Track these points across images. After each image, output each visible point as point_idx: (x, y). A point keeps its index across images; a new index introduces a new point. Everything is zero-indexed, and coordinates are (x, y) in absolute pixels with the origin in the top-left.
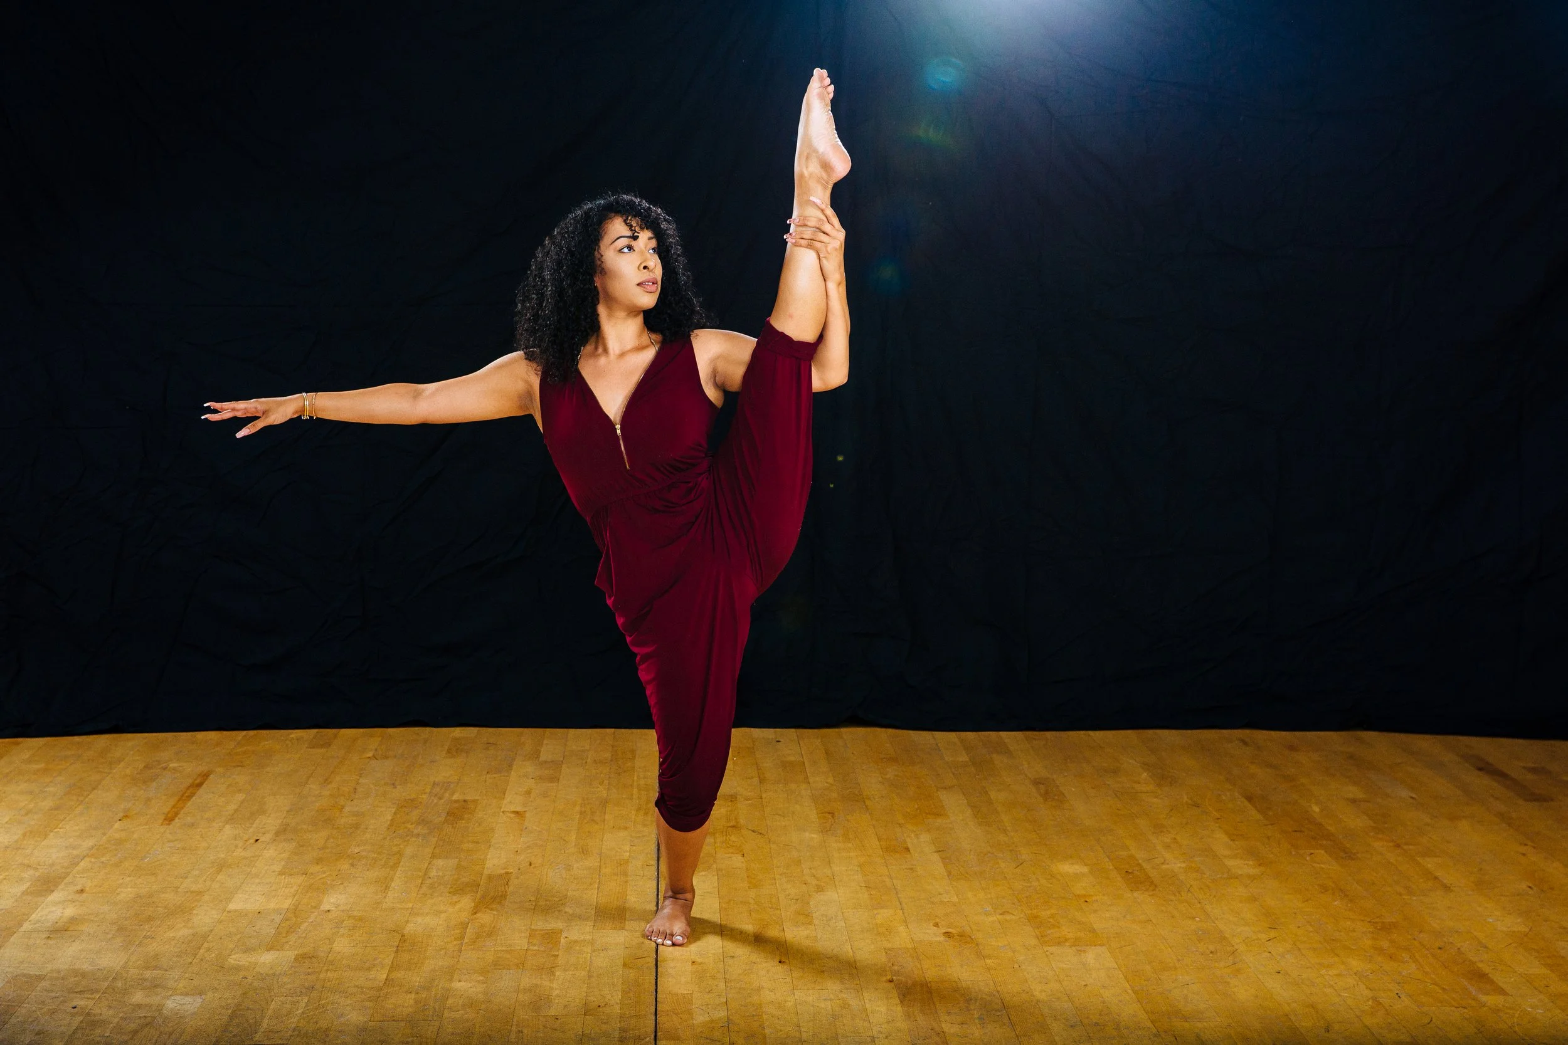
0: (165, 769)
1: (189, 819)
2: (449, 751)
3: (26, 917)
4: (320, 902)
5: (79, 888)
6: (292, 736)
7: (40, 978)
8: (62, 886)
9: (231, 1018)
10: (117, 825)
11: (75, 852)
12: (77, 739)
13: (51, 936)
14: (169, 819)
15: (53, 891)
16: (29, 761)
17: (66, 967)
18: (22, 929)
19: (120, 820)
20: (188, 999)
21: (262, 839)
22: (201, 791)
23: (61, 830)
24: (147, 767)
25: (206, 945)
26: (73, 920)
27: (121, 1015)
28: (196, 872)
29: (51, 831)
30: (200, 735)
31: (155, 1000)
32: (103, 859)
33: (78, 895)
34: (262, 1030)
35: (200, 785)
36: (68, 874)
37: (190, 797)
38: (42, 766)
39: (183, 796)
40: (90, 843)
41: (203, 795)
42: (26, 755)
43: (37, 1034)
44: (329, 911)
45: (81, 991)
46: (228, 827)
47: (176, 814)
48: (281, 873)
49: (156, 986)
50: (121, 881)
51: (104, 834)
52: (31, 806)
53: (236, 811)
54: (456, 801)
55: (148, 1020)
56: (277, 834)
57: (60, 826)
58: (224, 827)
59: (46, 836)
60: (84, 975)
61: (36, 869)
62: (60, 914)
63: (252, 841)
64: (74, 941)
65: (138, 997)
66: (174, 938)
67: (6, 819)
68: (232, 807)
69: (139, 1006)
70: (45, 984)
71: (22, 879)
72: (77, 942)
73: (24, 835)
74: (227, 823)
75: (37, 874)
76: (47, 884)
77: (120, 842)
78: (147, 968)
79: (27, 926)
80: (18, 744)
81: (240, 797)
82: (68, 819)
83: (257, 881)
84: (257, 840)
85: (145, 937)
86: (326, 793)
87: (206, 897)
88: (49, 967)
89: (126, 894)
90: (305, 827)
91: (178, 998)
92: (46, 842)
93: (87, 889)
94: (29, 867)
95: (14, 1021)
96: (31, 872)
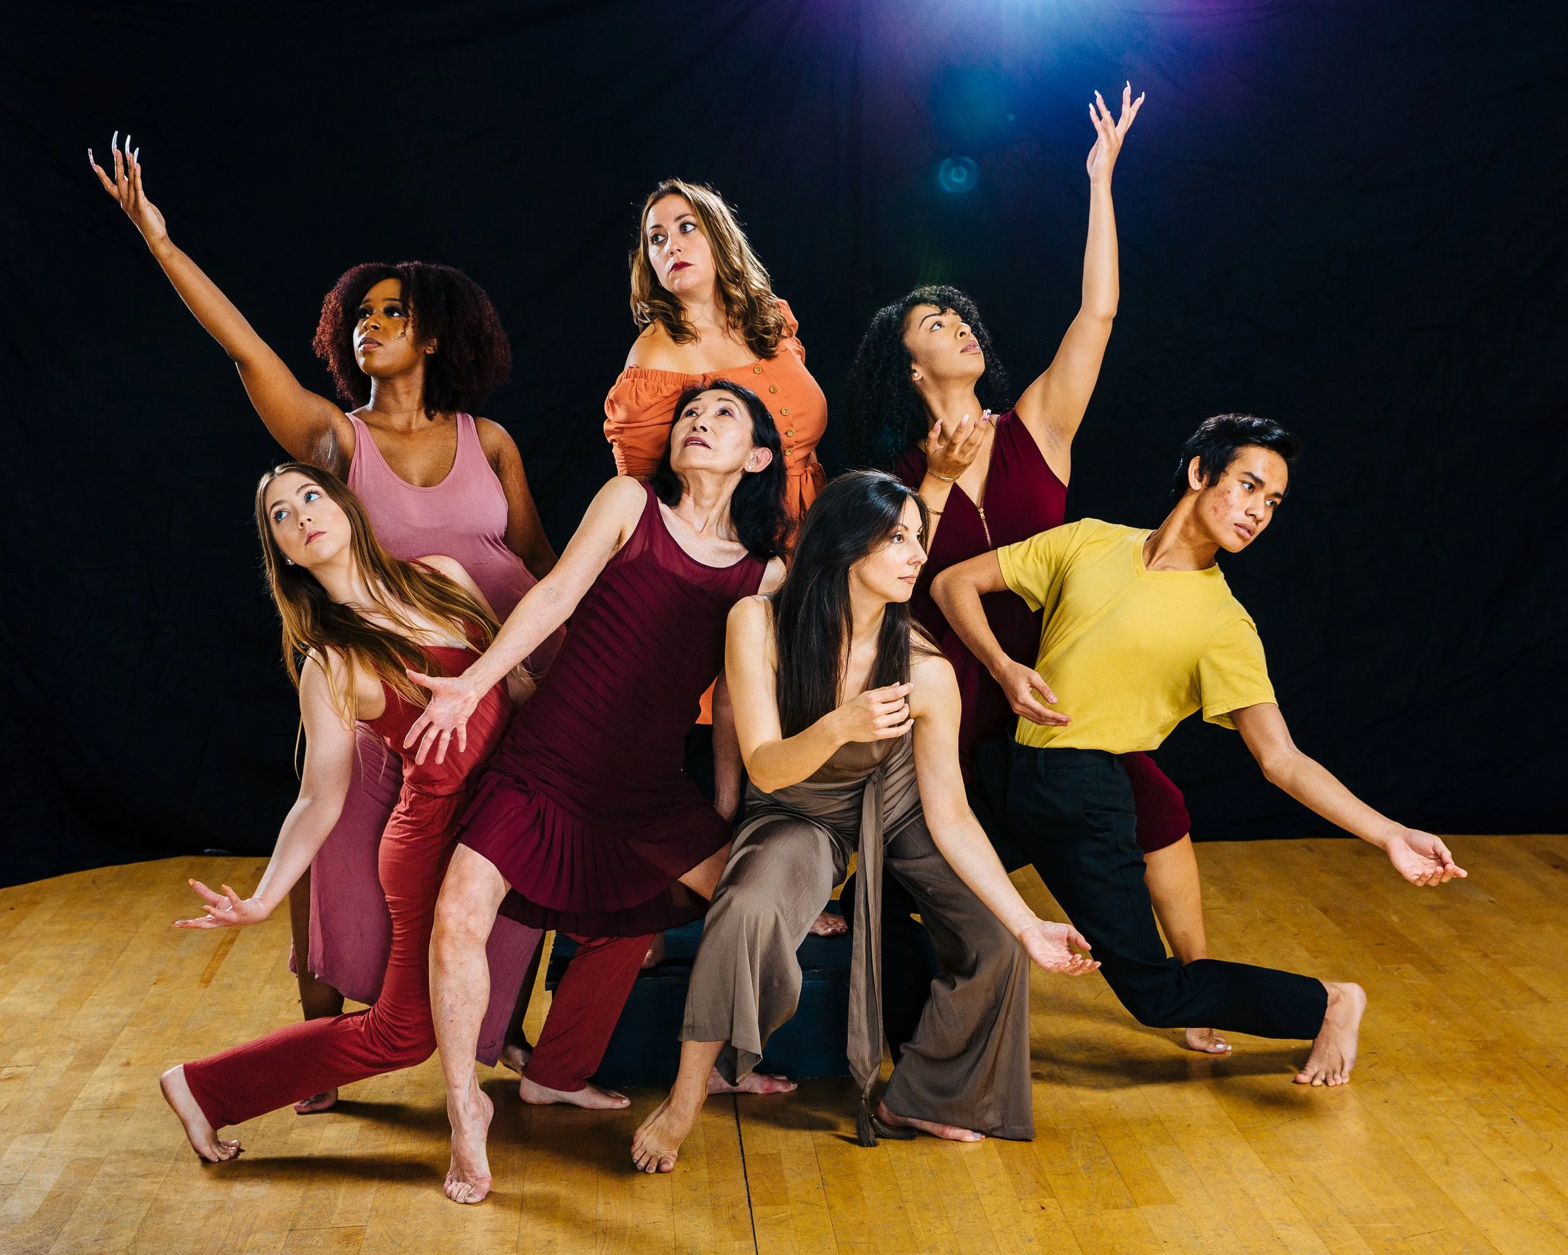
1: (226, 980)
3: (74, 1094)
5: (124, 1060)
7: (99, 1161)
8: (105, 1060)
10: (153, 989)
11: (114, 1021)
13: (104, 1115)
14: (206, 981)
15: (97, 1065)
17: (125, 1146)
18: (73, 1108)
19: (155, 983)
22: (234, 949)
23: (96, 997)
26: (124, 1096)
29: (86, 998)
32: (144, 1028)
33: (125, 1068)
35: (232, 941)
36: (110, 1046)
37: (226, 953)
38: (65, 927)
39: (216, 954)
40: (126, 1011)
41: (237, 953)
43: (105, 1224)
45: (143, 1175)
46: (267, 987)
47: (212, 975)
50: (166, 1052)
51: (142, 1000)
52: (61, 971)
53: (274, 969)
55: (219, 1204)
57: (94, 992)
58: (263, 987)
59: (81, 1004)
60: (143, 1156)
61: (77, 1041)
62: (109, 1090)
64: (128, 1119)
67: (38, 987)
68: (269, 965)
70: (105, 1168)
71: (64, 1053)
72: (131, 1121)
73: (59, 1004)
74: (266, 982)
75: (79, 1047)
76: (90, 1058)
77: (158, 1008)
79: (77, 1105)
81: (276, 953)
82: (101, 985)
88: (107, 1148)
92: (82, 1011)
93: (133, 1061)
94: (70, 1039)
95: (80, 1209)
96: (72, 1044)
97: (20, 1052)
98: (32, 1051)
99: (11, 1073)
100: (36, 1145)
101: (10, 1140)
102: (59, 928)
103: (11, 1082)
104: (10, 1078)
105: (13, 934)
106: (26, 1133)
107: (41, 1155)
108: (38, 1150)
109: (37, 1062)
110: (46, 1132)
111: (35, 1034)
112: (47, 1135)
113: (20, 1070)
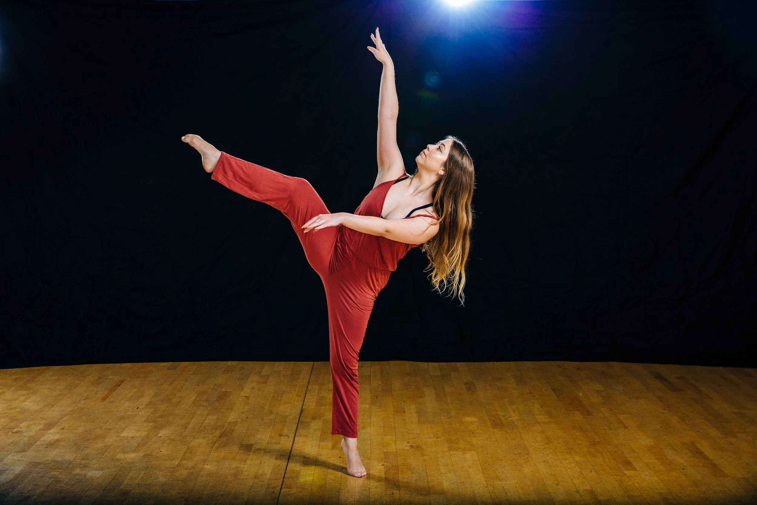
0: (106, 379)
1: (112, 399)
2: (224, 371)
3: (39, 439)
4: (158, 433)
5: (62, 427)
6: (161, 365)
7: (40, 463)
8: (55, 427)
9: (113, 479)
10: (83, 402)
11: (63, 413)
12: (73, 366)
13: (48, 447)
14: (104, 399)
15: (51, 429)
16: (52, 376)
17: (51, 459)
18: (37, 444)
19: (84, 400)
20: (97, 472)
21: (140, 407)
22: (119, 388)
23: (60, 404)
24: (99, 378)
25: (109, 450)
26: (58, 440)
27: (69, 478)
28: (110, 421)
29: (55, 405)
30: (124, 365)
31: (83, 472)
32: (74, 416)
33: (61, 430)
34: (124, 484)
35: (119, 385)
36: (59, 422)
37: (115, 389)
38: (56, 378)
39: (111, 390)
40: (70, 409)
41: (120, 390)
42: (51, 373)
43: (34, 485)
44: (161, 437)
45: (55, 469)
47: (107, 397)
48: (145, 421)
49: (85, 467)
50: (80, 425)
51: (77, 405)
52: (50, 394)
53: (132, 396)
54: (222, 392)
55: (80, 480)
56: (147, 405)
57: (60, 402)
58: (126, 402)
59: (53, 406)
60: (57, 462)
61: (46, 420)
62: (53, 438)
63: (136, 408)
65: (77, 471)
66: (96, 447)
67: (39, 399)
68: (130, 395)
69: (77, 474)
70: (42, 466)
73: (45, 406)
75: (47, 422)
76: (50, 426)
77: (82, 409)
78: (83, 460)
79: (39, 443)
80: (49, 368)
81: (135, 390)
83: (134, 424)
84: (138, 408)
85: (85, 447)
86: (170, 389)
87: (112, 431)
88: (44, 459)
89: (81, 430)
90: (159, 402)
91: (93, 471)
92: (53, 409)
93: (66, 428)
94: (44, 419)
95: (26, 480)
96: (44, 421)
97: (23, 423)
98: (28, 423)
99: (17, 431)
100: (17, 457)
101: (8, 455)
102: (54, 378)
103: (16, 434)
104: (17, 432)
105: (36, 379)
106: (16, 452)
107: (19, 460)
108: (18, 459)
109: (28, 427)
110: (23, 452)
111: (31, 417)
112: (23, 453)
113: (22, 429)
